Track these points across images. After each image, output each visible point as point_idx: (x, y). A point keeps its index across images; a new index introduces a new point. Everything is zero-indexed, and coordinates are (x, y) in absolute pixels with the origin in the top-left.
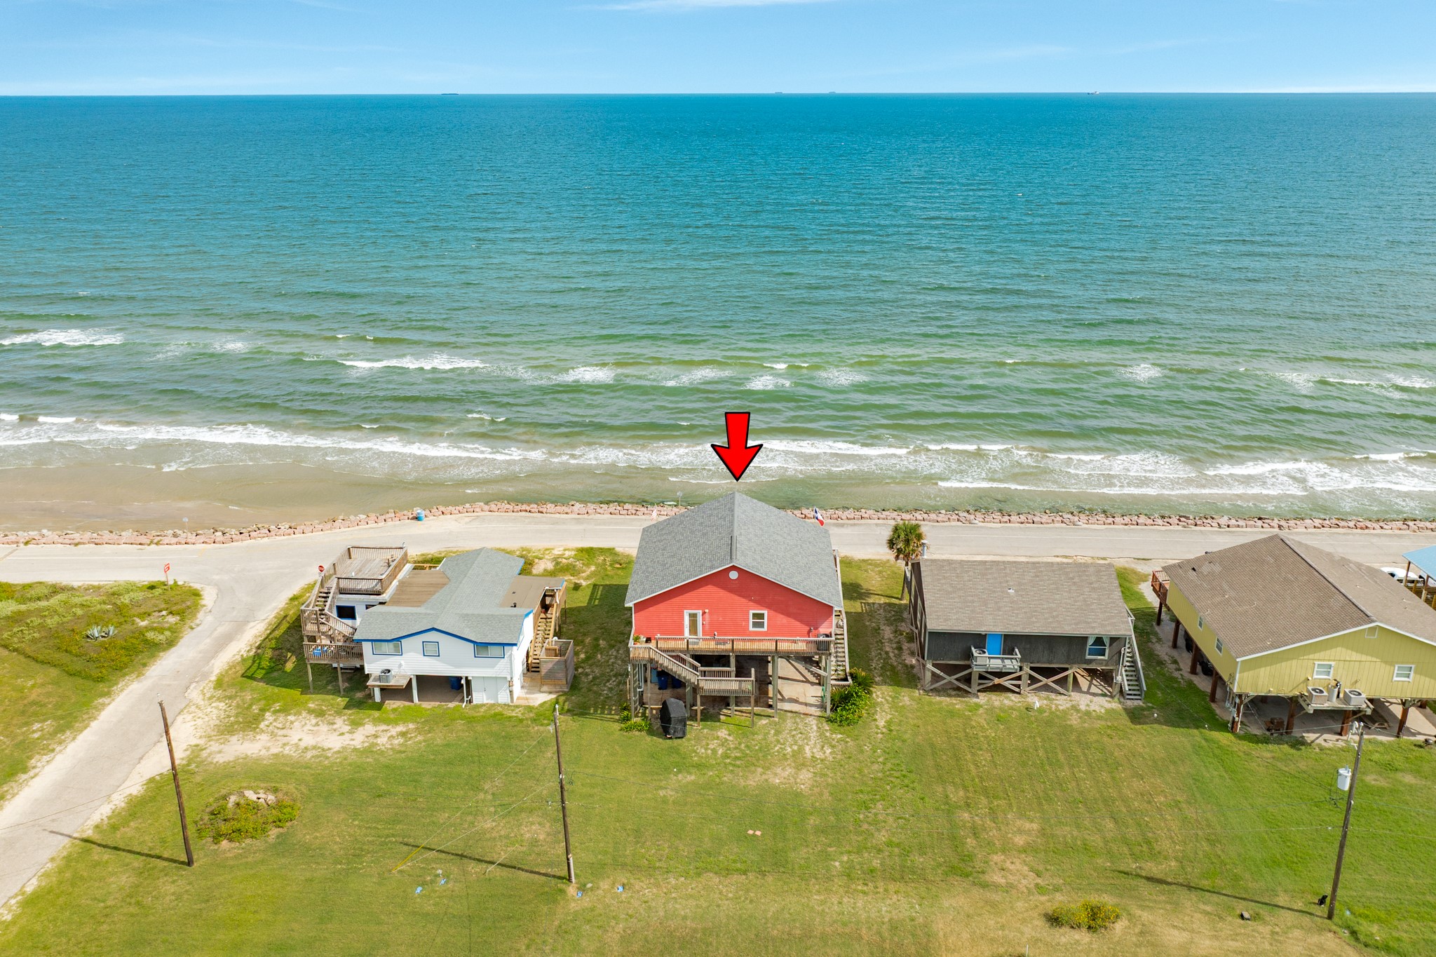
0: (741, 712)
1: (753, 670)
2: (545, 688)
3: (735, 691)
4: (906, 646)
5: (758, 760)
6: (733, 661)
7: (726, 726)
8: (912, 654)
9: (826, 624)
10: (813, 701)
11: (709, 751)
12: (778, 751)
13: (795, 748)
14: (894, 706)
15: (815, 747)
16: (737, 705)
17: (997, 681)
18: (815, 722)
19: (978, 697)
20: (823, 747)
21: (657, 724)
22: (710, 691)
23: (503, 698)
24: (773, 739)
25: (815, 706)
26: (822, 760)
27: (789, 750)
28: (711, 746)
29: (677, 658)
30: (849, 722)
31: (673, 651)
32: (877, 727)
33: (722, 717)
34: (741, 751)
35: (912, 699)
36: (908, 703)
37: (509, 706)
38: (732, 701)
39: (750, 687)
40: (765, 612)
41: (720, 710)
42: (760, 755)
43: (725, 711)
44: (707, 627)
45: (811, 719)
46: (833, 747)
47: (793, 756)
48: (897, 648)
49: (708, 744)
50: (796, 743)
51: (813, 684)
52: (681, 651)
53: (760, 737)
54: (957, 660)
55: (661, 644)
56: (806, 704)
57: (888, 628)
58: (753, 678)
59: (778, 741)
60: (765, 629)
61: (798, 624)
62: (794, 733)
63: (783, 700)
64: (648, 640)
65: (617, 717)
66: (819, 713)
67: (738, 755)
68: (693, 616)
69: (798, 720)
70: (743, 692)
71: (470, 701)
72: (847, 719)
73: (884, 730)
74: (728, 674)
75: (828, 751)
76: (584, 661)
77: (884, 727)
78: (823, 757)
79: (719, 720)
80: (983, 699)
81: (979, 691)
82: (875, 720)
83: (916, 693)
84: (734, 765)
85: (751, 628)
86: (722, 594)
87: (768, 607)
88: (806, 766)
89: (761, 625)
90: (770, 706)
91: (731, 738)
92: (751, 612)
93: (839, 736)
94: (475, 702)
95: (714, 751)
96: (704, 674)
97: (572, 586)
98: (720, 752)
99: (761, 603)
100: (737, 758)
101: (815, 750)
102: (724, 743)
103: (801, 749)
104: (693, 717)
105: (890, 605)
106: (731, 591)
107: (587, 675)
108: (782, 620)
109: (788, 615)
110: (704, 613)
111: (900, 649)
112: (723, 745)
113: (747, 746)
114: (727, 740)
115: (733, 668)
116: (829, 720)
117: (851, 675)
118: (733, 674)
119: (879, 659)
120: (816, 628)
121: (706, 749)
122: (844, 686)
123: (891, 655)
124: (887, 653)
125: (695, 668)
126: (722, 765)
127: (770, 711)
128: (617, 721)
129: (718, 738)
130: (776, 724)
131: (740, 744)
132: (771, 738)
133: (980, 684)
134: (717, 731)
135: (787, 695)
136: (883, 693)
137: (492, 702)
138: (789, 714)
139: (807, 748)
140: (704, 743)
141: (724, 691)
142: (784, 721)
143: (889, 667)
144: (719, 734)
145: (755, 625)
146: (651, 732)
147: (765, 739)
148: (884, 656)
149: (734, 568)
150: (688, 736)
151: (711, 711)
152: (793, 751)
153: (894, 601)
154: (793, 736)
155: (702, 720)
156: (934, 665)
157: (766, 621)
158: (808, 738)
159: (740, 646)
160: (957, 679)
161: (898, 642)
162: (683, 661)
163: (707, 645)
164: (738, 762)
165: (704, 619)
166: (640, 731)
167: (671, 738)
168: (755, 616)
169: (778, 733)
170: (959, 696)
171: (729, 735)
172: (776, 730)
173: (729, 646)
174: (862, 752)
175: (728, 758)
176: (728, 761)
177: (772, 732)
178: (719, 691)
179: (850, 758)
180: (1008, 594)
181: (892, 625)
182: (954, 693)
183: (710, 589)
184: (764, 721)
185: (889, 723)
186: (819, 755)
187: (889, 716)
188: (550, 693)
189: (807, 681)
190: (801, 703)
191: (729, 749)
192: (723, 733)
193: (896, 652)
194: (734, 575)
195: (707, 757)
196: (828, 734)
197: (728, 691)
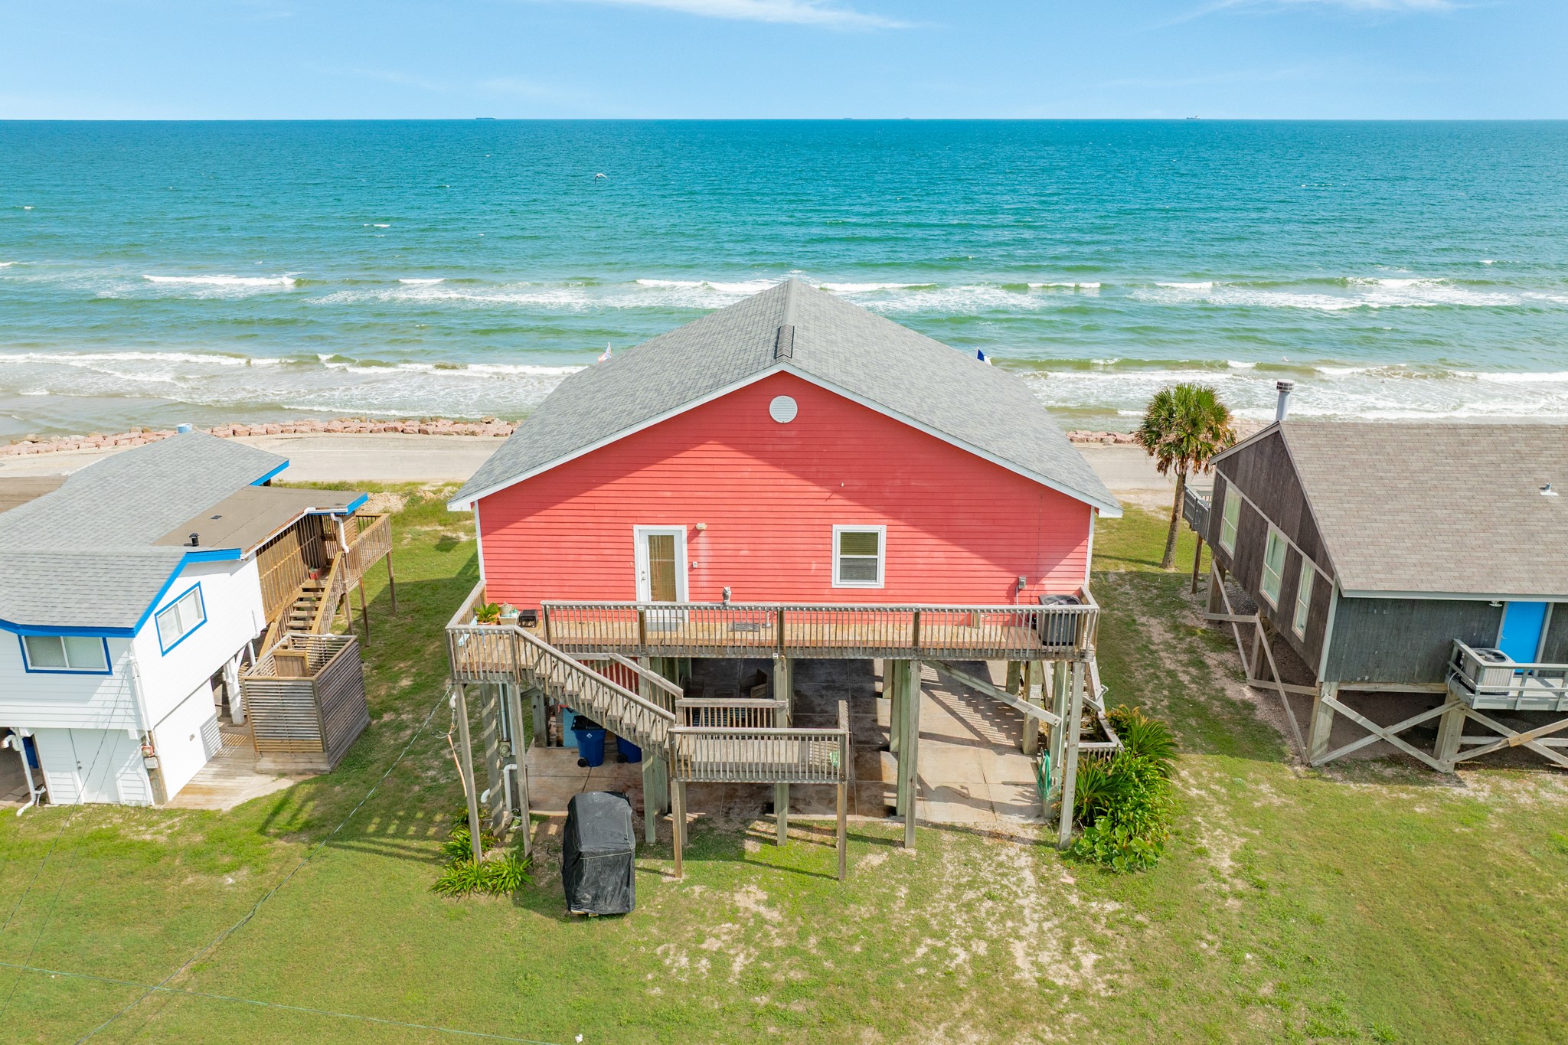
0: (807, 827)
1: (843, 706)
2: (266, 763)
3: (790, 770)
4: (1212, 659)
5: (863, 994)
6: (782, 678)
7: (760, 874)
8: (1238, 676)
9: (1065, 566)
10: (1007, 795)
11: (704, 963)
12: (925, 962)
13: (981, 948)
14: (1242, 811)
15: (1041, 946)
16: (794, 809)
17: (1514, 738)
18: (1025, 860)
19: (1460, 783)
20: (1068, 946)
21: (550, 875)
22: (708, 768)
23: (133, 789)
24: (908, 918)
25: (1020, 810)
26: (1076, 995)
27: (962, 955)
28: (711, 944)
29: (614, 669)
30: (1138, 862)
31: (599, 648)
32: (1214, 873)
33: (750, 846)
34: (809, 961)
35: (1281, 788)
36: (1277, 801)
37: (148, 810)
38: (781, 799)
39: (835, 758)
40: (881, 530)
41: (746, 822)
42: (870, 975)
43: (760, 826)
44: (704, 578)
45: (1013, 849)
46: (1100, 944)
47: (979, 979)
48: (1191, 663)
49: (701, 937)
50: (979, 932)
51: (999, 749)
52: (622, 649)
53: (865, 911)
54: (1410, 680)
55: (562, 630)
56: (992, 807)
57: (1153, 621)
58: (844, 728)
59: (923, 925)
60: (880, 582)
61: (980, 561)
62: (970, 895)
63: (925, 793)
64: (527, 619)
65: (437, 846)
66: (1032, 834)
67: (796, 975)
68: (662, 547)
69: (976, 854)
70: (812, 770)
71: (44, 799)
72: (1126, 851)
73: (1240, 885)
74: (768, 717)
75: (1089, 960)
76: (405, 695)
77: (1237, 874)
78: (1075, 982)
79: (740, 855)
80: (1476, 787)
81: (1458, 766)
82: (1202, 853)
83: (1291, 773)
84: (783, 1018)
85: (837, 582)
86: (751, 471)
87: (892, 510)
88: (1026, 1019)
89: (867, 571)
90: (891, 812)
91: (773, 915)
92: (838, 529)
93: (1110, 906)
94: (55, 800)
95: (720, 961)
96: (694, 716)
97: (436, 542)
98: (737, 966)
99: (868, 498)
100: (791, 990)
101: (1044, 958)
102: (751, 933)
103: (999, 954)
104: (663, 849)
105: (1140, 575)
106: (777, 460)
107: (401, 727)
108: (934, 552)
109: (953, 536)
110: (694, 533)
111: (1201, 664)
112: (747, 940)
113: (825, 943)
114: (761, 921)
115: (782, 701)
116: (1071, 854)
117: (1116, 723)
118: (783, 716)
119: (1160, 687)
120: (1035, 580)
121: (695, 954)
122: (1099, 754)
123: (1185, 678)
124: (1171, 674)
125: (670, 701)
126: (743, 1018)
127: (890, 825)
128: (436, 859)
129: (734, 914)
130: (910, 867)
131: (803, 935)
132: (901, 913)
133: (1464, 748)
134: (733, 889)
135: (933, 780)
136: (1197, 775)
137: (104, 799)
138: (947, 837)
139: (1018, 949)
140: (689, 931)
141: (751, 768)
142: (936, 855)
143: (1188, 708)
144: (741, 900)
145: (850, 570)
146: (527, 896)
147: (882, 918)
148: (1168, 681)
149: (783, 382)
150: (642, 909)
151: (720, 825)
152: (975, 959)
153: (1147, 568)
154: (969, 906)
155: (688, 855)
156: (1342, 696)
157: (881, 556)
158: (1016, 914)
159: (801, 633)
160: (1400, 735)
161: (1191, 650)
162: (632, 680)
163: (703, 632)
164: (797, 1007)
165: (693, 554)
166: (494, 891)
167: (585, 917)
168: (850, 541)
169: (920, 896)
170: (1406, 780)
171: (770, 904)
172: (913, 888)
173: (768, 635)
174: (1194, 961)
175: (764, 987)
176: (762, 1000)
177: (903, 892)
178: (738, 768)
179: (1163, 984)
180: (1546, 500)
181: (1162, 614)
182: (1389, 772)
183: (712, 454)
184: (876, 858)
185: (1246, 863)
186: (1061, 976)
187: (1239, 841)
188: (282, 774)
189: (984, 743)
190: (978, 803)
191: (768, 954)
192: (750, 898)
193: (1193, 671)
194: (783, 409)
195: (695, 985)
196: (1074, 900)
197: (768, 768)
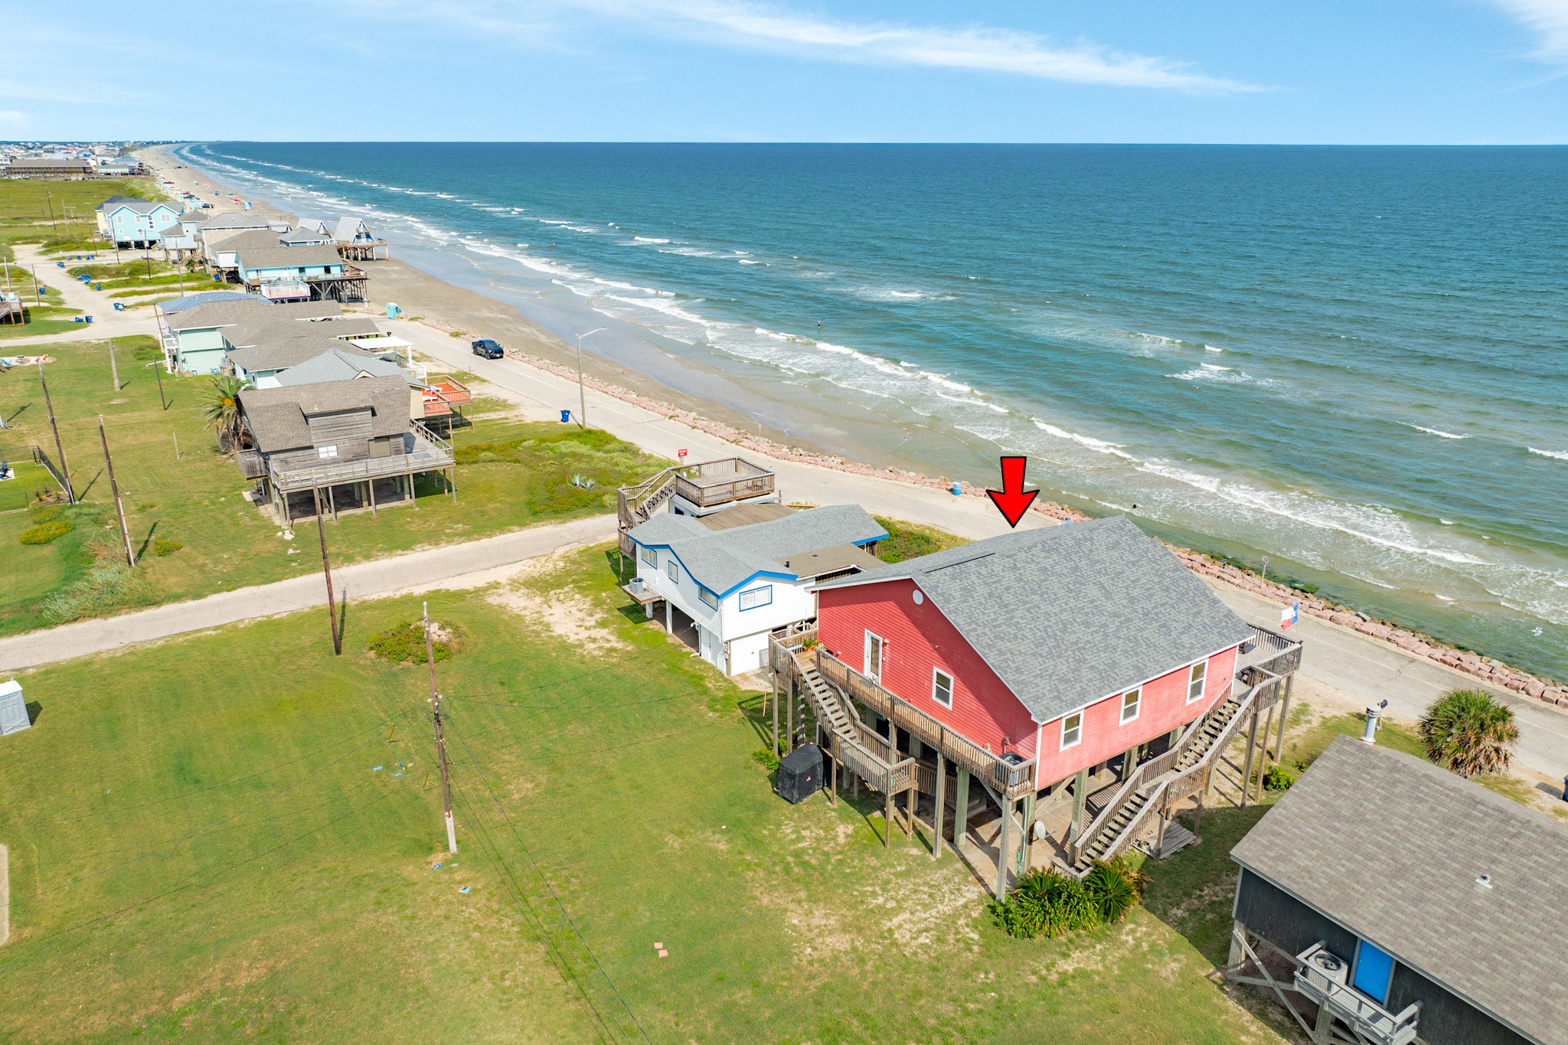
7: (862, 824)
9: (1027, 741)
11: (794, 836)
12: (862, 892)
13: (891, 904)
15: (916, 922)
18: (972, 895)
20: (927, 930)
23: (721, 664)
24: (884, 877)
26: (894, 943)
27: (879, 900)
28: (804, 833)
32: (1051, 966)
33: (877, 814)
34: (825, 861)
37: (722, 675)
40: (952, 678)
42: (837, 880)
44: (886, 667)
45: (977, 889)
46: (939, 940)
47: (869, 911)
49: (805, 828)
50: (903, 900)
52: (840, 683)
53: (875, 863)
59: (887, 883)
60: (951, 707)
61: (989, 718)
62: (925, 889)
67: (814, 862)
68: (875, 643)
71: (700, 653)
75: (923, 940)
78: (904, 941)
79: (867, 814)
82: (1066, 956)
83: (1205, 971)
84: (786, 869)
85: (934, 697)
86: (905, 622)
87: (956, 672)
88: (859, 933)
89: (946, 697)
92: (936, 670)
94: (702, 656)
95: (799, 839)
98: (801, 845)
99: (947, 660)
101: (908, 926)
102: (824, 839)
103: (895, 911)
106: (915, 623)
108: (972, 703)
110: (885, 644)
112: (818, 840)
113: (840, 861)
120: (1013, 742)
121: (794, 832)
129: (829, 830)
130: (923, 864)
131: (838, 853)
132: (887, 873)
134: (843, 823)
136: (1149, 934)
137: (714, 664)
138: (959, 865)
139: (904, 916)
140: (806, 824)
142: (941, 868)
145: (939, 693)
147: (876, 869)
152: (881, 906)
154: (916, 891)
157: (951, 693)
158: (928, 907)
163: (880, 695)
165: (883, 654)
167: (778, 793)
168: (939, 678)
169: (905, 874)
171: (847, 836)
172: (908, 870)
175: (799, 857)
177: (901, 868)
182: (1277, 1017)
183: (892, 607)
185: (1079, 974)
187: (1097, 967)
192: (844, 829)
194: (918, 597)
195: (781, 839)
196: (962, 922)
